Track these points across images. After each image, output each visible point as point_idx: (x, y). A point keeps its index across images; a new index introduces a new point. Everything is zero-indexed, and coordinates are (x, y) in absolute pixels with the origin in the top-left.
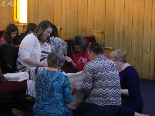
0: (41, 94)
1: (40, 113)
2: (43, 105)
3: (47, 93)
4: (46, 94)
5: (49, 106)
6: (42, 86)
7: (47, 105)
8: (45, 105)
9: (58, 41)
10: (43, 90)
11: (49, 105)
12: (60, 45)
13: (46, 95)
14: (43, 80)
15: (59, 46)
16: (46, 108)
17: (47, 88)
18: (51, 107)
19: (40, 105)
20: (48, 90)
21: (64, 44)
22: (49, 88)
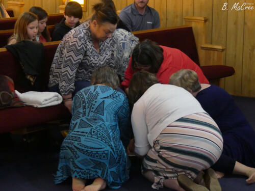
0: (81, 115)
1: (72, 146)
2: (79, 133)
3: (92, 114)
4: (88, 116)
5: (90, 136)
6: (84, 104)
7: (87, 133)
8: (83, 134)
9: (123, 35)
10: (84, 110)
11: (90, 133)
12: (126, 42)
13: (89, 118)
14: (87, 95)
15: (124, 44)
16: (82, 138)
17: (93, 106)
18: (91, 137)
19: (74, 133)
20: (93, 110)
21: (133, 41)
22: (95, 107)
